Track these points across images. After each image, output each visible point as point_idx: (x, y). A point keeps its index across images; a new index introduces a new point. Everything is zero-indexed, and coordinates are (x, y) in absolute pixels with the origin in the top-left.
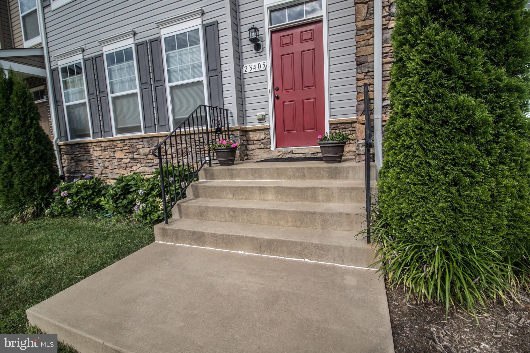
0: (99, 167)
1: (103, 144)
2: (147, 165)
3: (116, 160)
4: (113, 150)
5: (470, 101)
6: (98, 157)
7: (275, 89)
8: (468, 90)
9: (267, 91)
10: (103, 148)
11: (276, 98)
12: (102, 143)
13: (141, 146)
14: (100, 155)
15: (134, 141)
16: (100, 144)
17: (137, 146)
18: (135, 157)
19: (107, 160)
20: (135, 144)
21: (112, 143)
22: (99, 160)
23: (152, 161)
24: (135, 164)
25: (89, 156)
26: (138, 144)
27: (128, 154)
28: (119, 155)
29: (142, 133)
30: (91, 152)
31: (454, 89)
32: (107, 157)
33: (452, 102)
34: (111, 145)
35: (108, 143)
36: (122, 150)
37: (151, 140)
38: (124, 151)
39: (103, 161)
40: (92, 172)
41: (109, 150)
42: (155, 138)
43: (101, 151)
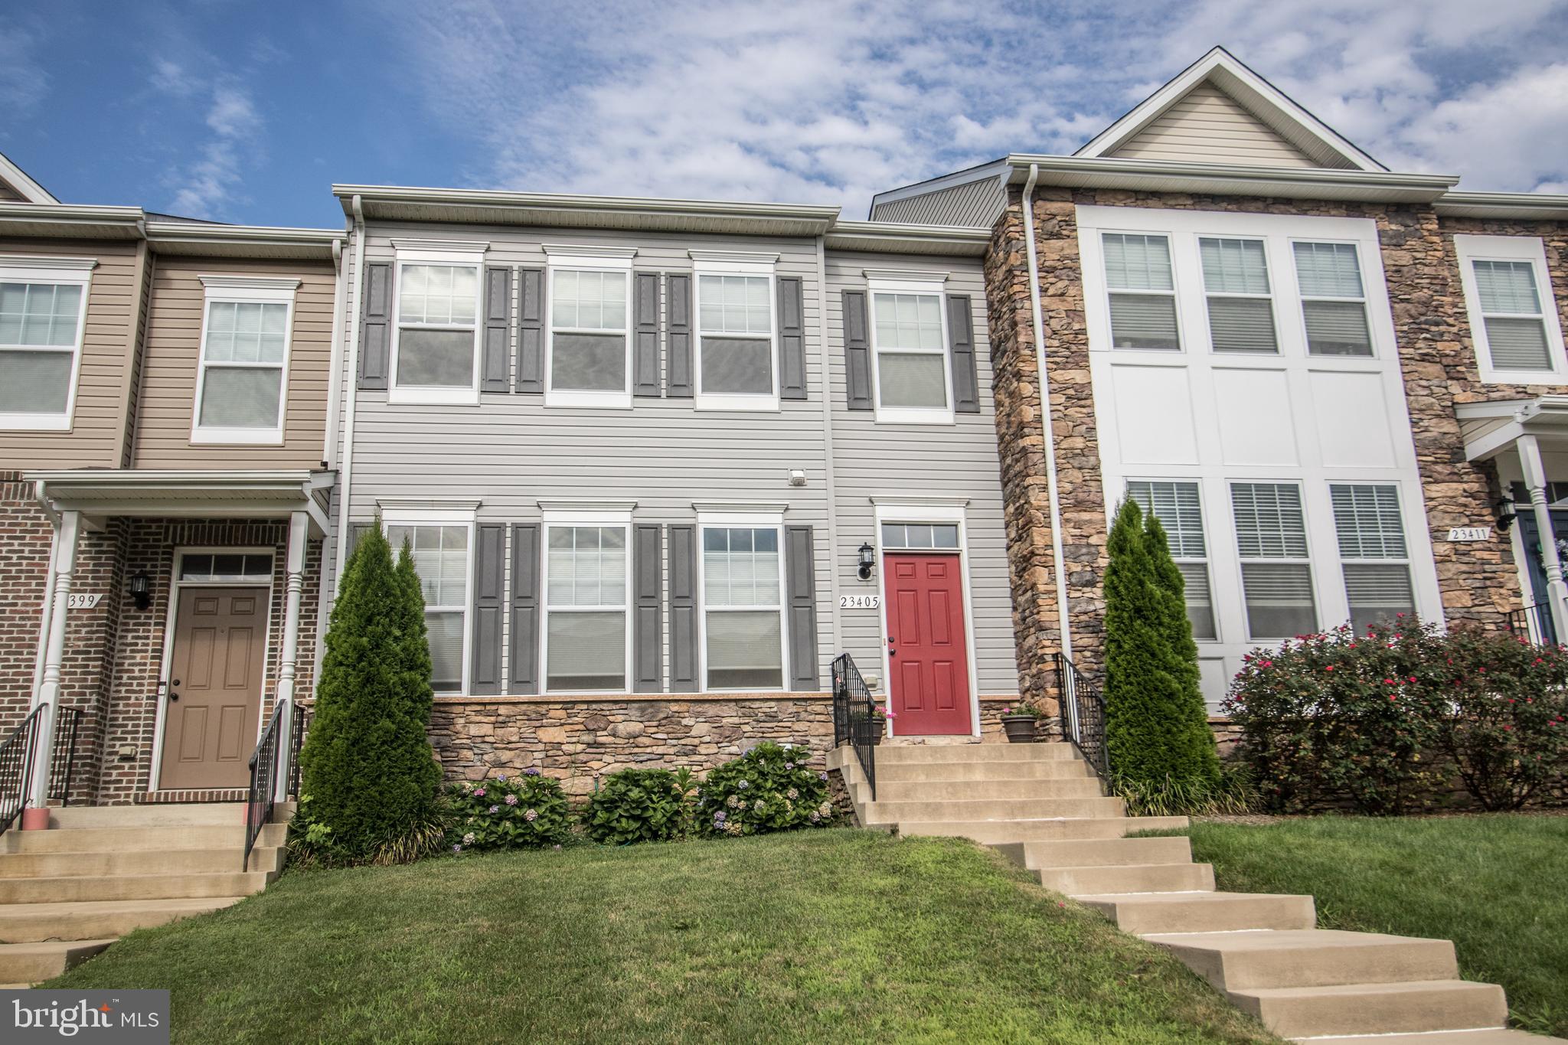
0: (479, 764)
1: (502, 710)
2: (631, 757)
3: (541, 746)
4: (538, 724)
5: (1168, 677)
6: (479, 740)
7: (891, 641)
8: (1165, 669)
9: (880, 642)
10: (500, 719)
11: (892, 654)
12: (501, 707)
13: (620, 718)
14: (488, 733)
15: (604, 706)
16: (494, 707)
17: (611, 718)
18: (600, 740)
19: (510, 746)
20: (604, 713)
21: (533, 707)
22: (483, 746)
23: (649, 750)
24: (599, 757)
25: (449, 735)
26: (615, 712)
27: (578, 733)
28: (549, 735)
29: (628, 691)
30: (459, 727)
31: (1157, 667)
32: (515, 738)
33: (1158, 676)
34: (528, 713)
35: (524, 707)
36: (562, 725)
37: (652, 707)
38: (568, 728)
39: (496, 749)
40: (450, 774)
41: (519, 724)
42: (664, 704)
43: (491, 726)
